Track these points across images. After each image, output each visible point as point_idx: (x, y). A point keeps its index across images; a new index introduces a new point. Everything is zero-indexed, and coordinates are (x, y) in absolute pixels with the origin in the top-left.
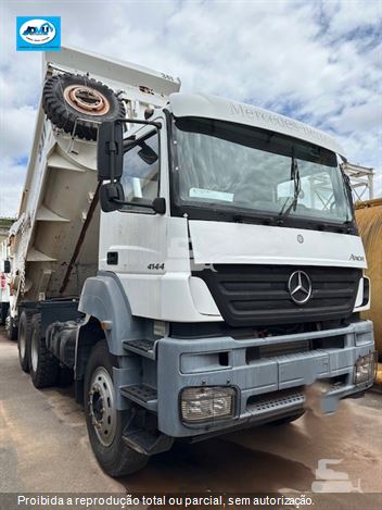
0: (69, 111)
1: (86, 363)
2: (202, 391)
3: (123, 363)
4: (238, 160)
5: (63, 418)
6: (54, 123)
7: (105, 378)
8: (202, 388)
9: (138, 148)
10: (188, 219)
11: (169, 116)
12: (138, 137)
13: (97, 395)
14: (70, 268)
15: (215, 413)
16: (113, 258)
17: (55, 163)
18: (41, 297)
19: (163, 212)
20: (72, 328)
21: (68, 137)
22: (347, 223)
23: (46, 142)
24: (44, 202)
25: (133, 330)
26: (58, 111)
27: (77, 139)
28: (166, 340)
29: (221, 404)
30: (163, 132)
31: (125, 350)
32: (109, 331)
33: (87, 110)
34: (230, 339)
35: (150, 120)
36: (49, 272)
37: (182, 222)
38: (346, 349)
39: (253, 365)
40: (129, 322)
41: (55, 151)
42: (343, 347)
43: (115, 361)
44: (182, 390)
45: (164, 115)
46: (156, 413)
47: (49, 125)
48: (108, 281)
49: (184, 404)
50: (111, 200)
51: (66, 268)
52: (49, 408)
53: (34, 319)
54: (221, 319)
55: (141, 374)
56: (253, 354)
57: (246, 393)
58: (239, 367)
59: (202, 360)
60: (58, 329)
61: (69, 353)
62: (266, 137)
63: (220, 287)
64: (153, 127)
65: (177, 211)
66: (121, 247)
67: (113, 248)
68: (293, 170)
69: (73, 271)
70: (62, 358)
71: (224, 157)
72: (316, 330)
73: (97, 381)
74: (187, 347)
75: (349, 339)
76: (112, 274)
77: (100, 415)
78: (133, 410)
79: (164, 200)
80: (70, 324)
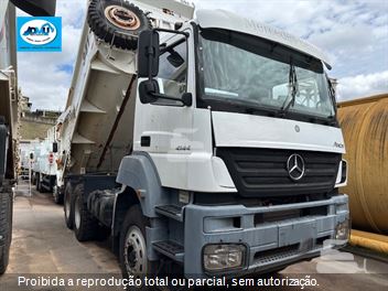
0: (108, 26)
1: (121, 223)
2: (220, 248)
3: (154, 224)
4: (244, 66)
5: (101, 264)
6: (97, 34)
7: (138, 235)
8: (220, 245)
9: (168, 54)
10: (212, 110)
11: (196, 27)
12: (168, 44)
13: (131, 248)
14: (105, 149)
15: (229, 265)
16: (146, 141)
17: (97, 67)
18: (82, 171)
19: (190, 104)
20: (110, 196)
21: (107, 46)
22: (331, 117)
23: (89, 49)
24: (87, 98)
25: (162, 197)
26: (101, 25)
27: (115, 48)
28: (190, 206)
29: (234, 258)
30: (191, 40)
31: (157, 213)
32: (143, 198)
33: (123, 25)
34: (242, 207)
35: (180, 30)
36: (89, 152)
37: (206, 112)
38: (329, 216)
39: (259, 228)
40: (159, 191)
41: (97, 57)
42: (326, 215)
43: (147, 221)
44: (204, 247)
45: (191, 27)
46: (183, 263)
47: (92, 37)
48: (142, 159)
49: (206, 257)
50: (149, 93)
51: (102, 149)
52: (90, 257)
53: (77, 188)
54: (235, 190)
55: (168, 232)
56: (259, 219)
57: (254, 250)
58: (248, 229)
59: (220, 223)
60: (98, 196)
61: (108, 215)
62: (270, 47)
63: (236, 165)
64: (182, 36)
65: (201, 104)
66: (153, 132)
67: (146, 133)
68: (291, 74)
69: (108, 151)
70: (101, 218)
71: (235, 62)
72: (305, 201)
73: (130, 237)
74: (208, 212)
75: (331, 208)
76: (145, 154)
77: (133, 264)
78: (162, 260)
79: (190, 95)
80: (108, 193)
